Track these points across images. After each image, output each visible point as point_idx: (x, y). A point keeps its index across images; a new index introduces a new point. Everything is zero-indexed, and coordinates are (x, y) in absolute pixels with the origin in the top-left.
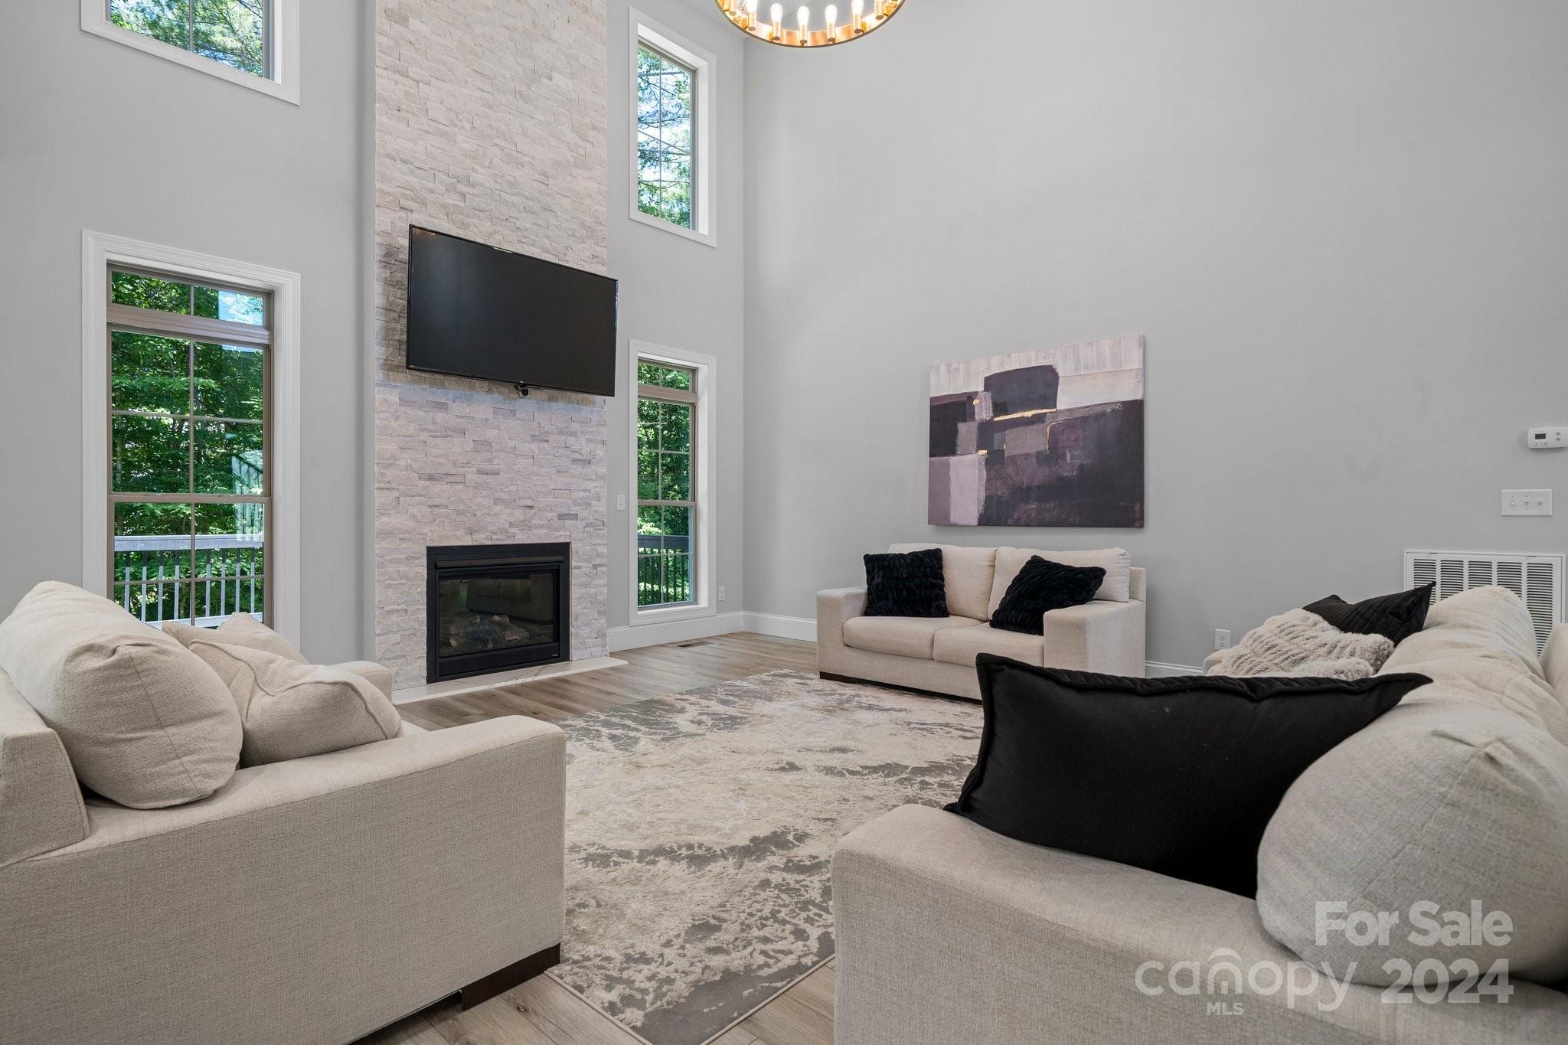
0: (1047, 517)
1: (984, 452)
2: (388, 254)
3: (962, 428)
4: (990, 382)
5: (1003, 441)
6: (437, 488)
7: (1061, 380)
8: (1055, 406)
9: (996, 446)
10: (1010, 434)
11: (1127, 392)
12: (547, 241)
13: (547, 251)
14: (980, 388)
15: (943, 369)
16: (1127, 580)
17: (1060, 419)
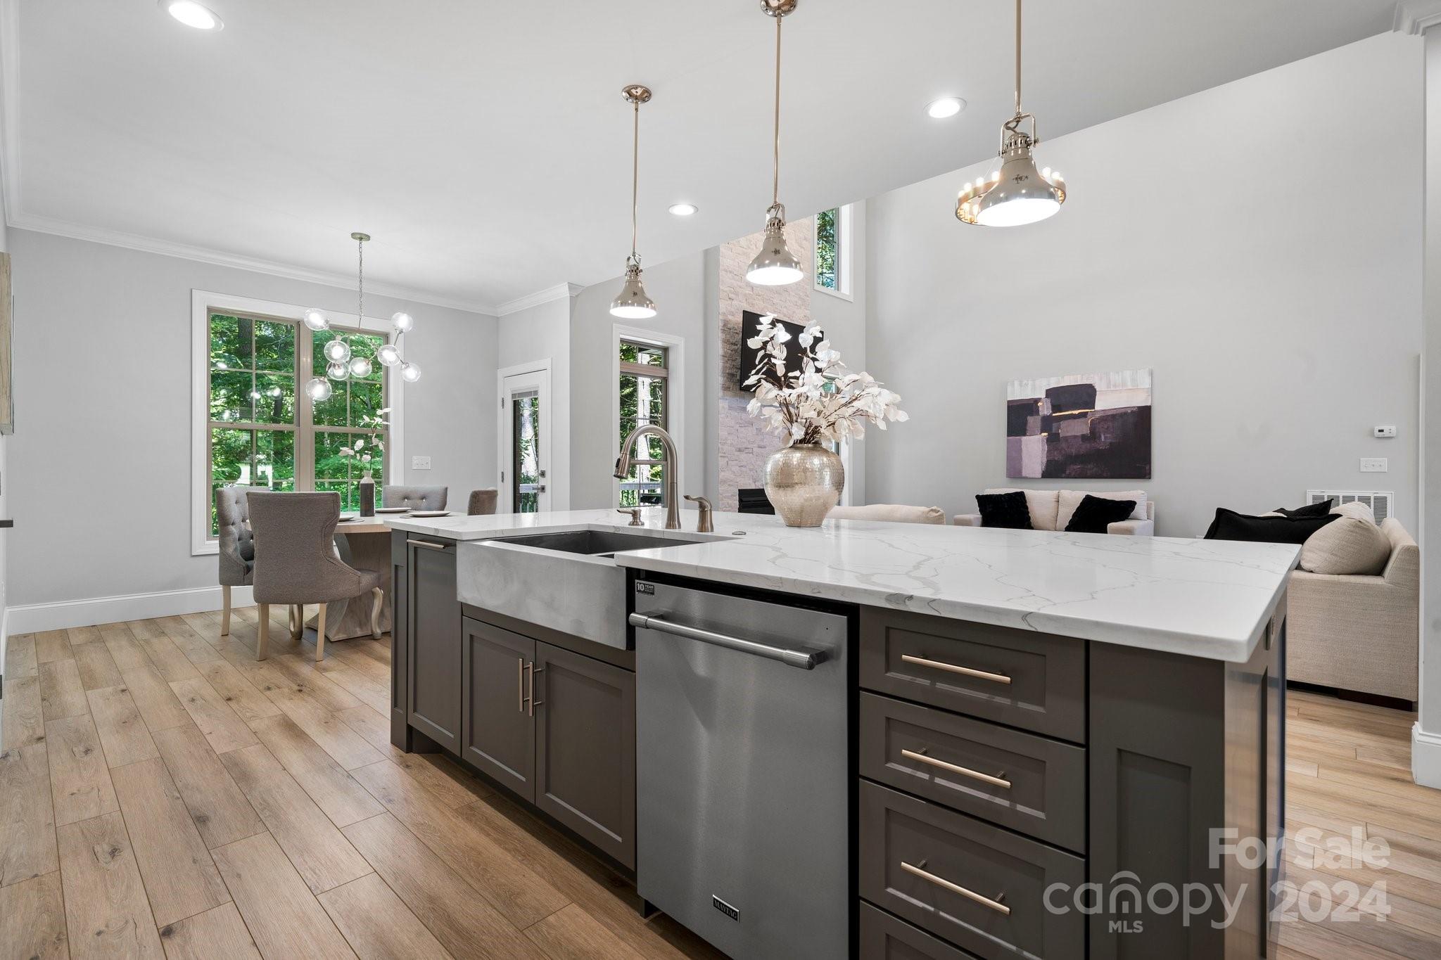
0: (1089, 473)
1: (1046, 434)
2: (724, 325)
3: (1030, 419)
4: (1049, 393)
5: (1059, 428)
6: (743, 456)
7: (1097, 393)
8: (1094, 408)
9: (1054, 430)
10: (1063, 424)
11: (1140, 401)
12: (785, 310)
13: (785, 316)
14: (1043, 395)
15: (1016, 383)
16: (1145, 508)
17: (1097, 416)
